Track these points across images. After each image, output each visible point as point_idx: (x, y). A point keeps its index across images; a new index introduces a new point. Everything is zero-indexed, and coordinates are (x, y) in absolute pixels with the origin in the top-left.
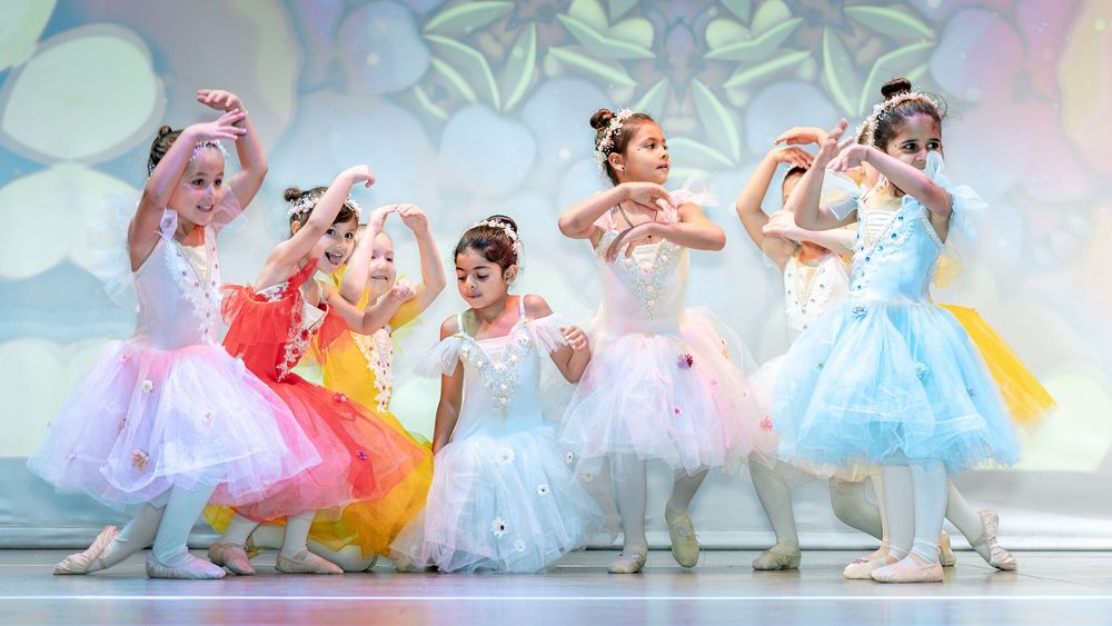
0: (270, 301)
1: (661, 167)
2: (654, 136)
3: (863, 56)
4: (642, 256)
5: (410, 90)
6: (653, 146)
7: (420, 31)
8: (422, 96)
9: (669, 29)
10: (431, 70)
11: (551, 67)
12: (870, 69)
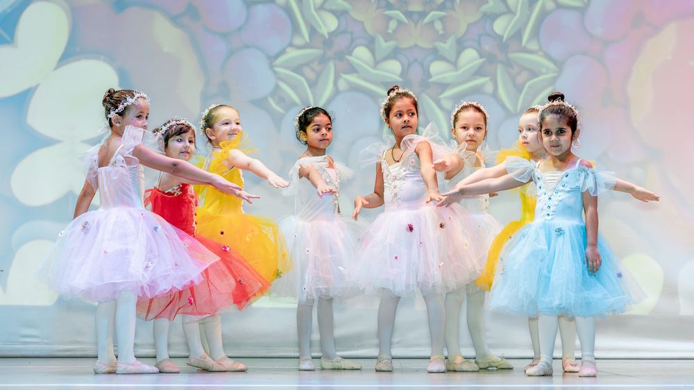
0: (175, 195)
1: (405, 127)
2: (401, 109)
3: (520, 80)
4: (393, 170)
5: (265, 98)
6: (401, 115)
7: (271, 67)
8: (272, 102)
9: (410, 65)
10: (277, 87)
11: (342, 85)
12: (523, 87)
